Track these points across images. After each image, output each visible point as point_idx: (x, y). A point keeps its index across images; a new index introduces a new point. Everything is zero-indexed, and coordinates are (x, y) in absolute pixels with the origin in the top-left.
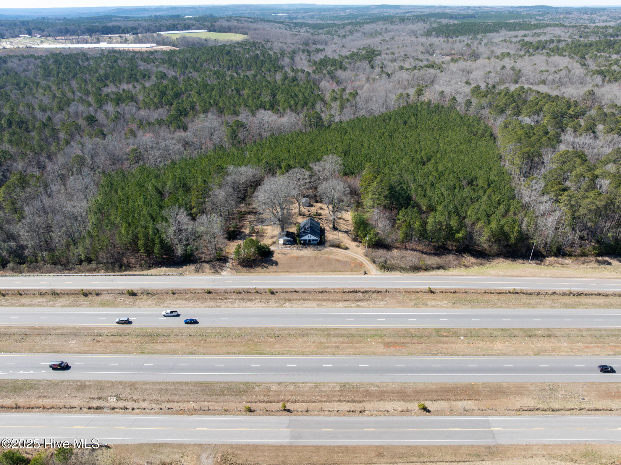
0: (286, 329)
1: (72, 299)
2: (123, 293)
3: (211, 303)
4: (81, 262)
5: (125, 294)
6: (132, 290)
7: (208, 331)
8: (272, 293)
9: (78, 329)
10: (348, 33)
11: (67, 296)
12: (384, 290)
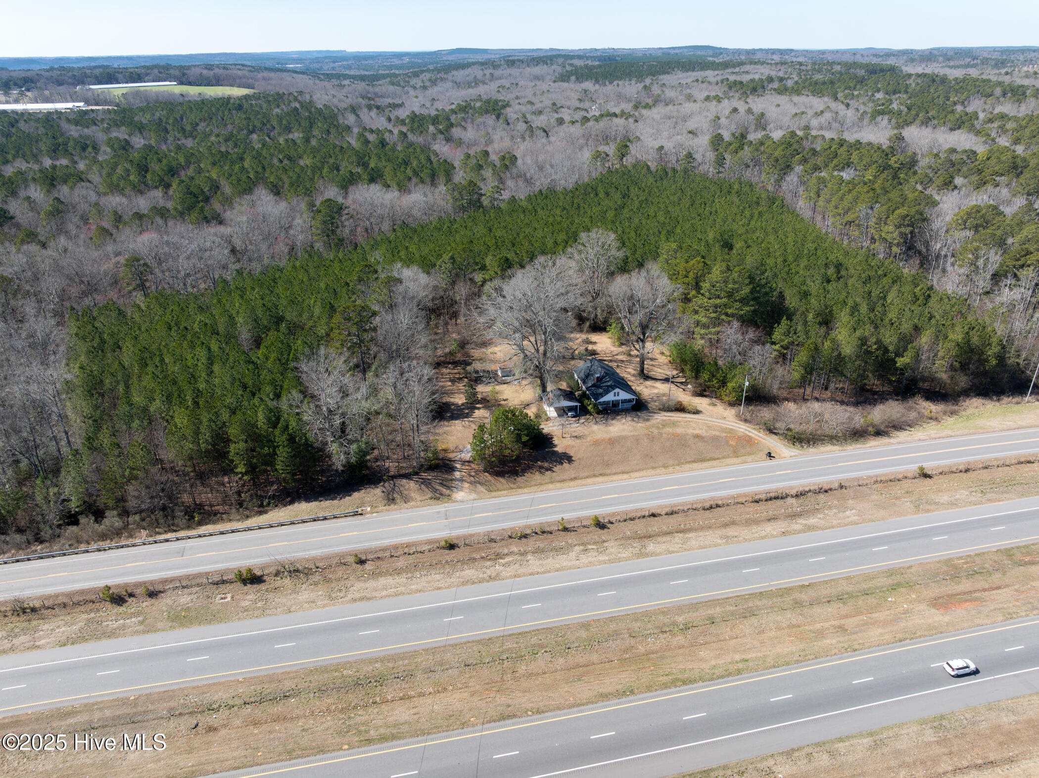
0: (695, 606)
1: (81, 618)
2: (224, 582)
3: (469, 573)
4: (72, 519)
5: (231, 582)
6: (250, 570)
7: (509, 645)
8: (601, 525)
9: (135, 704)
10: (428, 84)
11: (64, 611)
12: (836, 485)
